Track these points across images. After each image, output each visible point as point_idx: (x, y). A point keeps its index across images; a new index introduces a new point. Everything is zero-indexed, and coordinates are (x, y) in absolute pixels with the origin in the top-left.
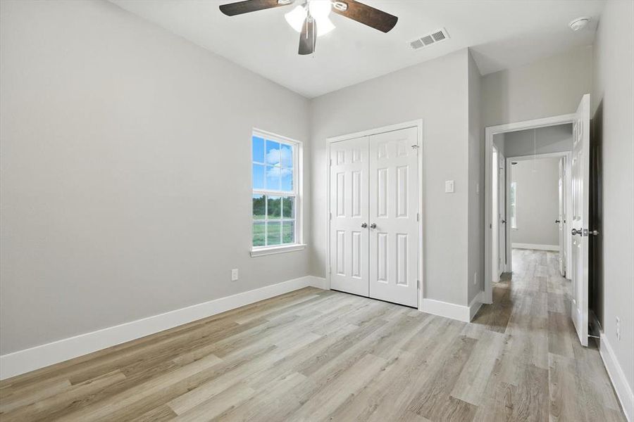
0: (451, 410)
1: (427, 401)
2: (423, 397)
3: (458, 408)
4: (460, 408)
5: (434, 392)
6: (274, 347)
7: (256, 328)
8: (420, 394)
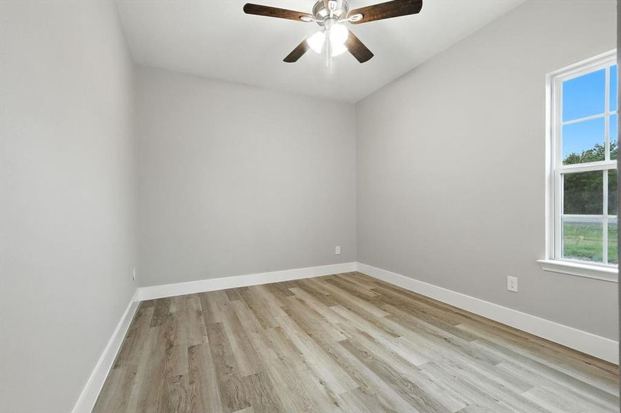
0: (240, 394)
1: (261, 386)
2: (267, 388)
3: (236, 400)
4: (235, 402)
5: (265, 399)
6: (396, 336)
7: (439, 329)
8: (271, 388)
